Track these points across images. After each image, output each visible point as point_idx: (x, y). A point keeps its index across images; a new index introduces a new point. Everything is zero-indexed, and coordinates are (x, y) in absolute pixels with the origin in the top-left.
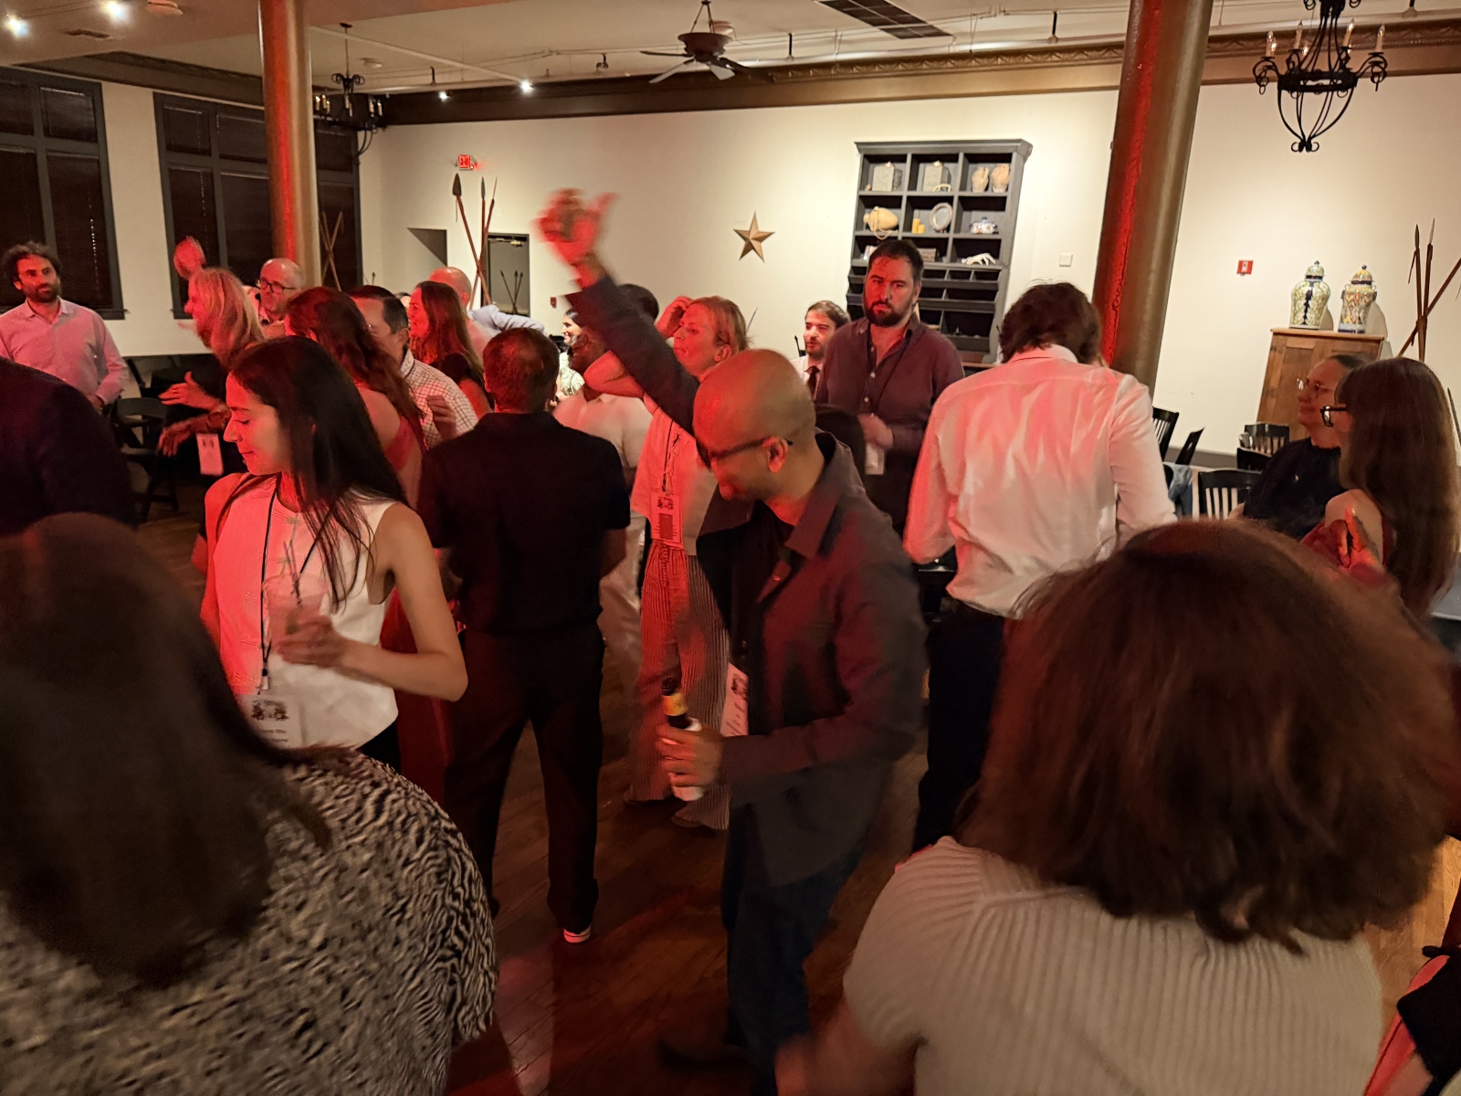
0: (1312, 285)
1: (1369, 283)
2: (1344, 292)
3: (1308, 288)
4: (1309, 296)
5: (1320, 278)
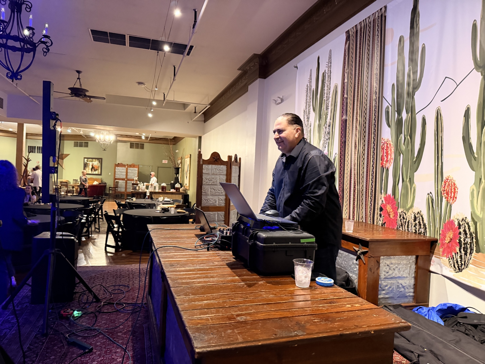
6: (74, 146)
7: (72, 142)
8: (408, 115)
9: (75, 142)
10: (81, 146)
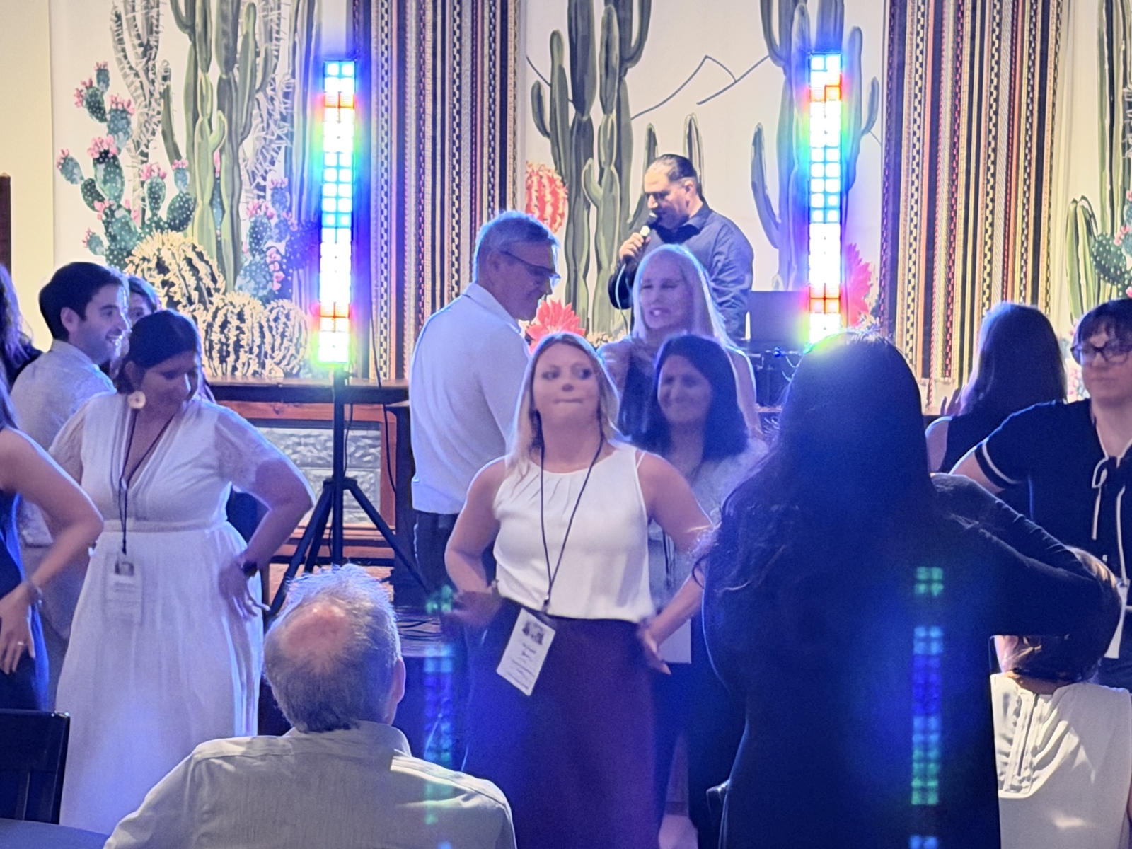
8: (608, 118)
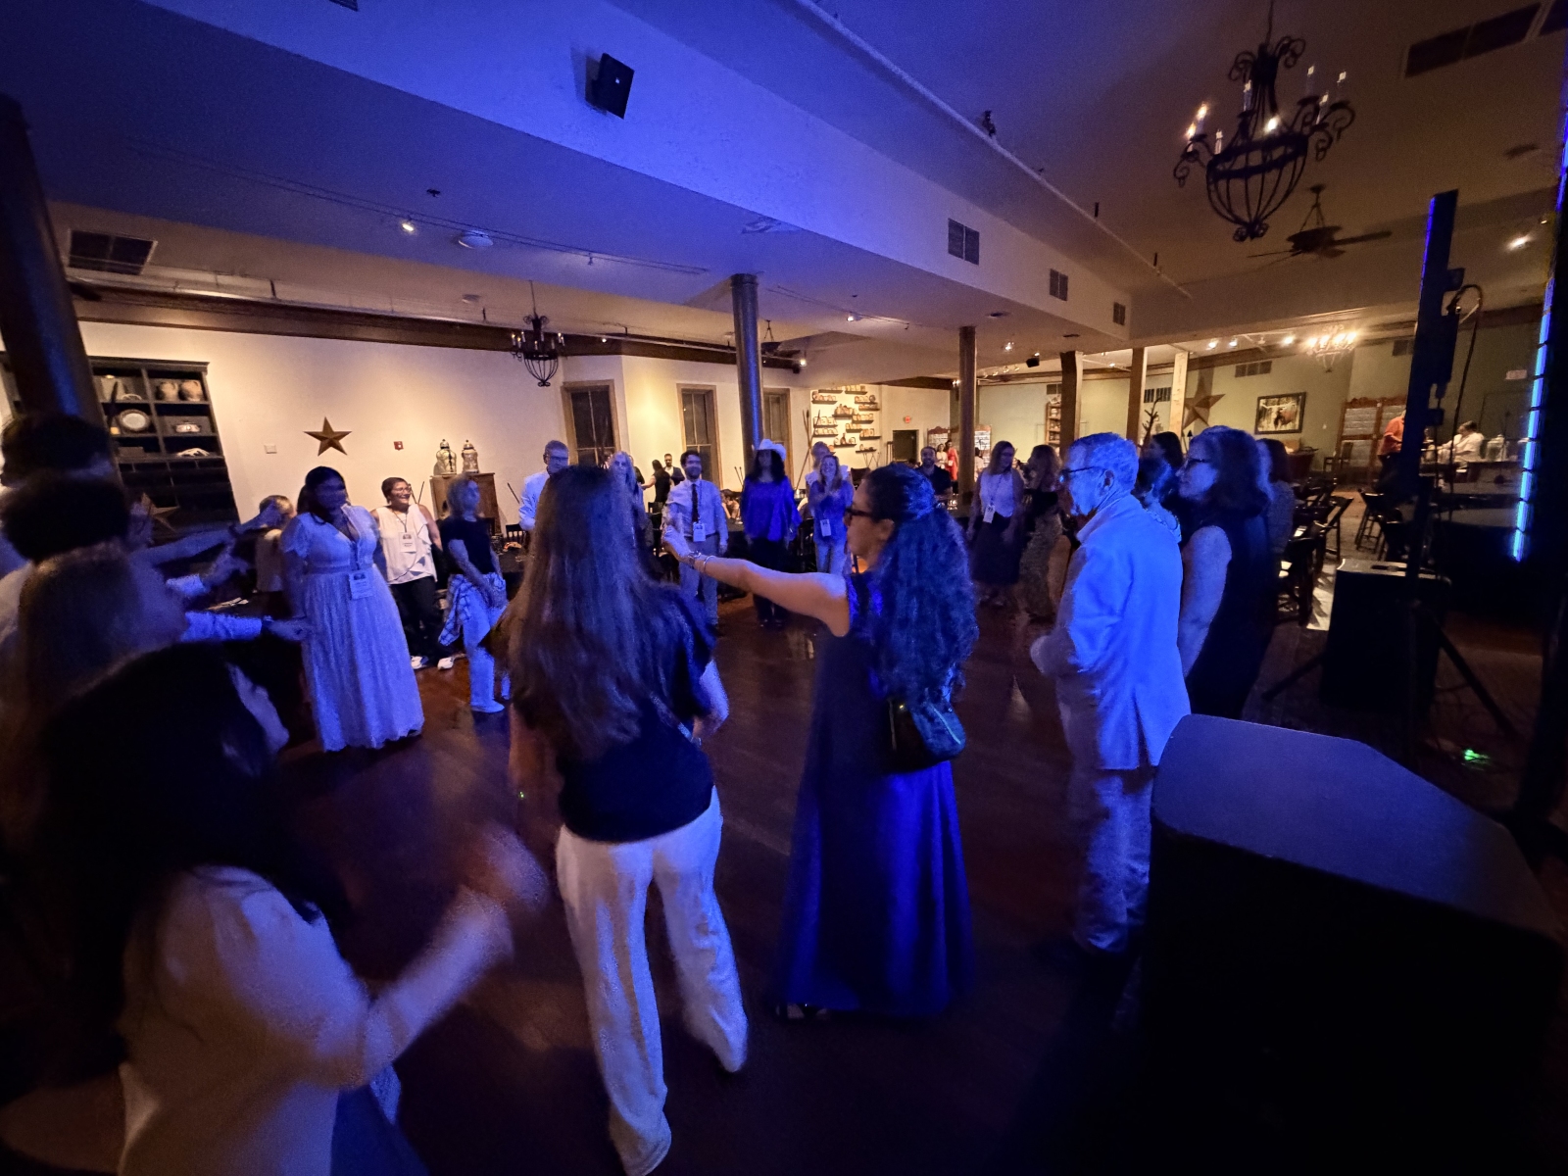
0: (449, 451)
1: (472, 448)
2: (463, 454)
3: (447, 454)
4: (450, 457)
5: (448, 447)
6: (1236, 376)
7: (1232, 369)
9: (1237, 367)
10: (1252, 372)
